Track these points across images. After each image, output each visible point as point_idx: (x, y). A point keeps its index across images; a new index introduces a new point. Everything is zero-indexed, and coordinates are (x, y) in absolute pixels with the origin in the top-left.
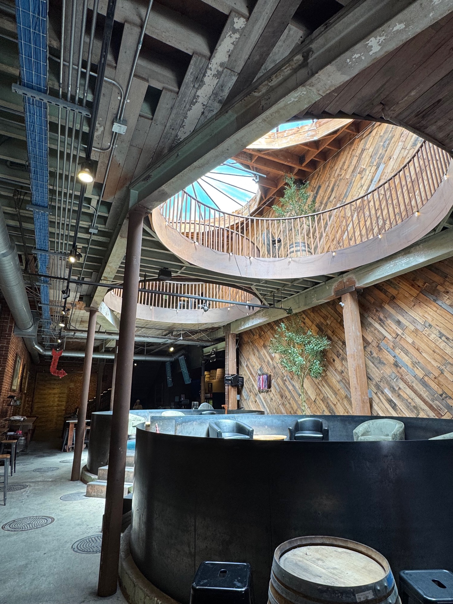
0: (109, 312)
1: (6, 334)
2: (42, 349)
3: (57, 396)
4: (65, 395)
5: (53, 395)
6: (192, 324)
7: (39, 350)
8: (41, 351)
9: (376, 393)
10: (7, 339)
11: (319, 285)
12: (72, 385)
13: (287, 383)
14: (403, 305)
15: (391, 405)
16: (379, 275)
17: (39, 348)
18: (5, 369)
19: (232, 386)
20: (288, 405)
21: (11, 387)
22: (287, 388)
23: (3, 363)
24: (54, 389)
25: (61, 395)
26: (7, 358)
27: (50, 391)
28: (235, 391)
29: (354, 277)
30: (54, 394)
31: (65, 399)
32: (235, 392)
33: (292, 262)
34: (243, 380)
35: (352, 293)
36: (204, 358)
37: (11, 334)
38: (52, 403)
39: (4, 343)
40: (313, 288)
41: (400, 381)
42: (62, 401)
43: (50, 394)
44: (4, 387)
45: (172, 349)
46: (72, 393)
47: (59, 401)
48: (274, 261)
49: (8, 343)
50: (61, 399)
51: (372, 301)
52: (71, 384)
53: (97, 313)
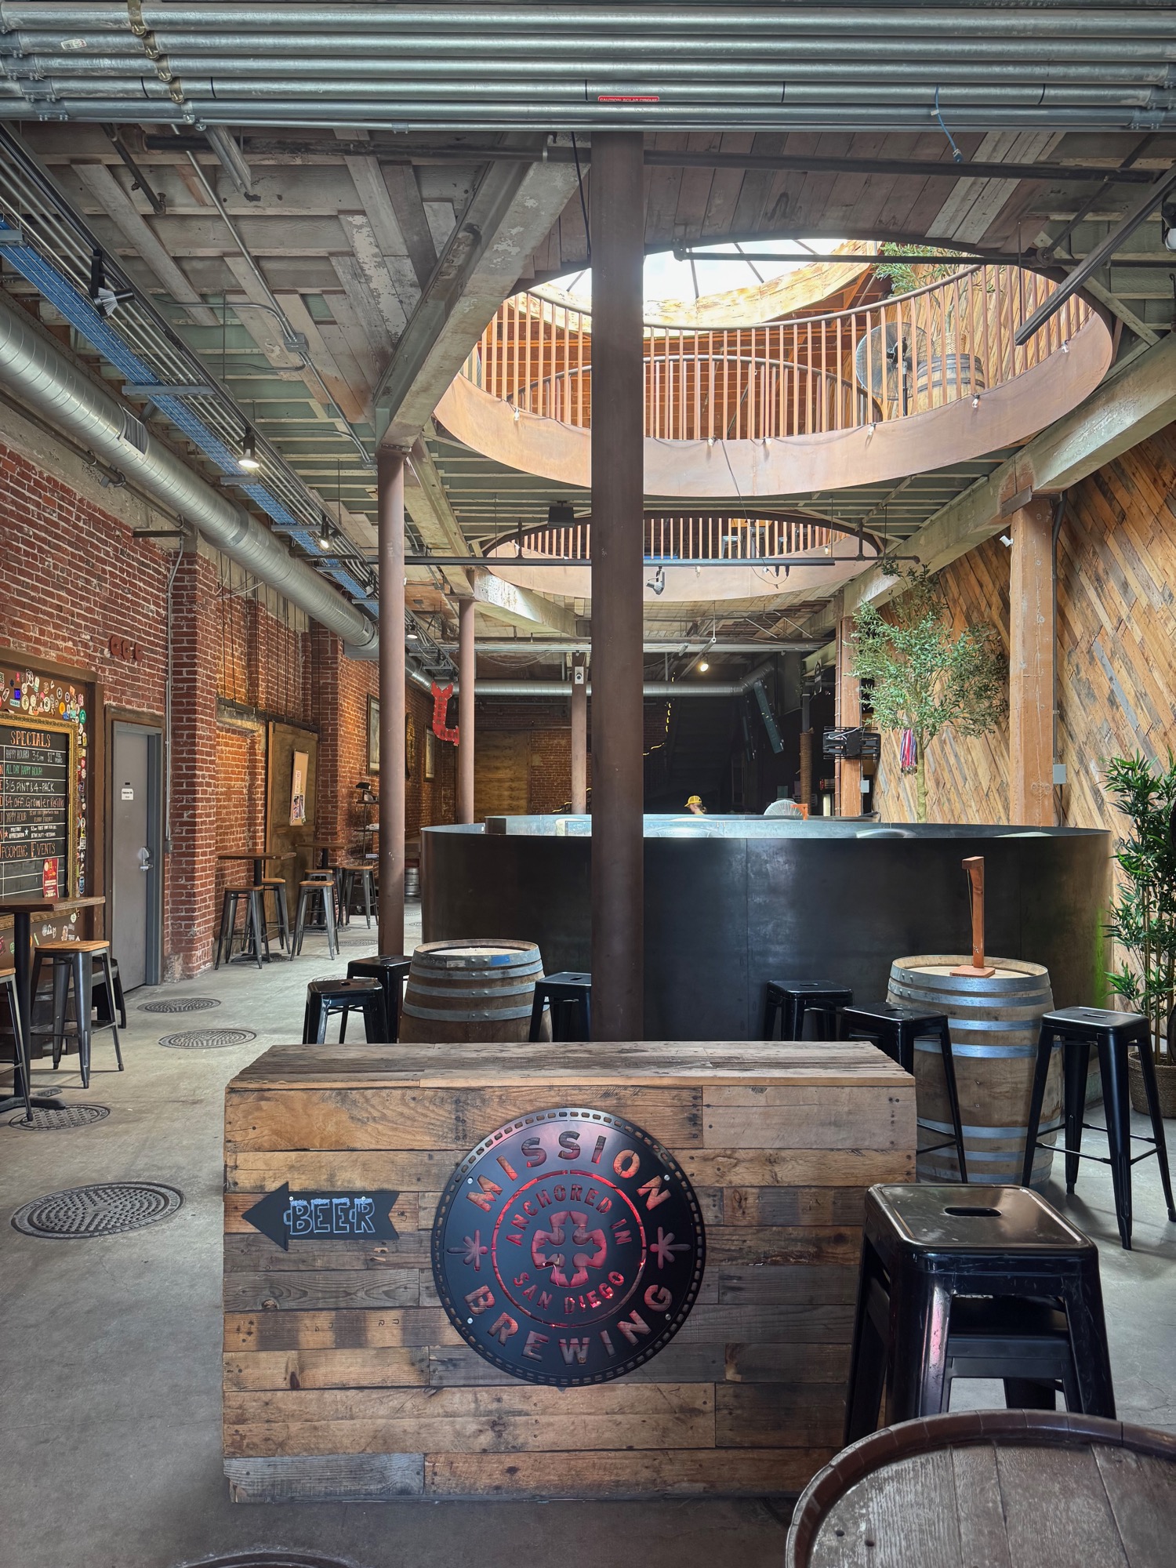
0: (518, 595)
1: (328, 658)
2: (427, 680)
3: (507, 784)
4: (523, 785)
5: (496, 784)
6: (744, 600)
7: (422, 683)
8: (427, 684)
9: (1078, 773)
10: (332, 668)
11: (974, 486)
12: (537, 760)
13: (948, 748)
14: (1136, 539)
15: (1096, 801)
16: (1067, 461)
17: (421, 679)
18: (337, 730)
19: (848, 758)
20: (947, 804)
21: (368, 766)
22: (947, 762)
23: (333, 719)
24: (497, 768)
25: (514, 785)
26: (337, 709)
27: (490, 776)
28: (856, 770)
29: (1031, 465)
30: (500, 781)
31: (523, 794)
32: (854, 774)
33: (876, 438)
34: (878, 742)
35: (1030, 509)
36: (807, 684)
37: (336, 658)
38: (496, 802)
39: (327, 678)
40: (967, 492)
41: (1114, 741)
42: (518, 799)
43: (491, 781)
44: (344, 767)
45: (704, 667)
46: (538, 780)
47: (511, 798)
48: (830, 441)
49: (335, 677)
50: (515, 793)
51: (1090, 524)
52: (534, 757)
53: (474, 607)
